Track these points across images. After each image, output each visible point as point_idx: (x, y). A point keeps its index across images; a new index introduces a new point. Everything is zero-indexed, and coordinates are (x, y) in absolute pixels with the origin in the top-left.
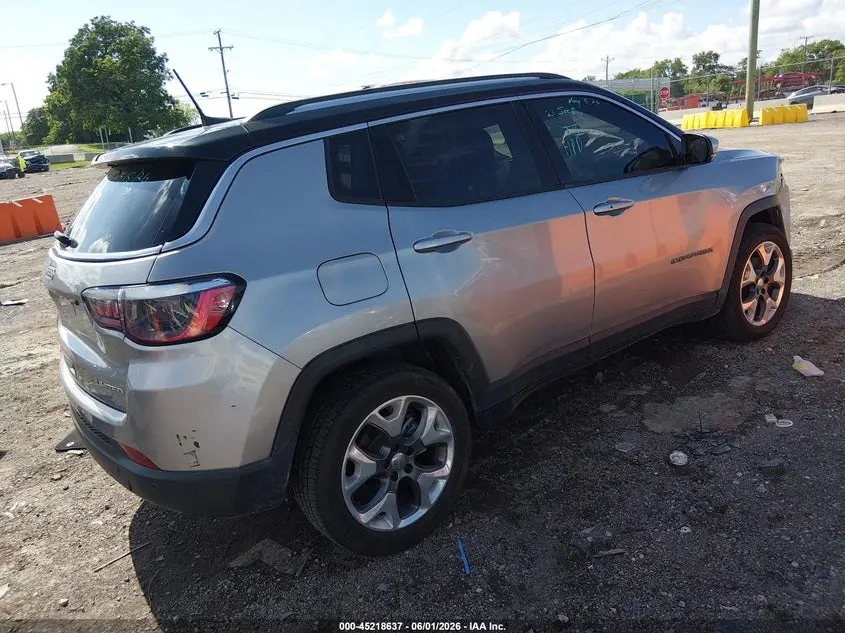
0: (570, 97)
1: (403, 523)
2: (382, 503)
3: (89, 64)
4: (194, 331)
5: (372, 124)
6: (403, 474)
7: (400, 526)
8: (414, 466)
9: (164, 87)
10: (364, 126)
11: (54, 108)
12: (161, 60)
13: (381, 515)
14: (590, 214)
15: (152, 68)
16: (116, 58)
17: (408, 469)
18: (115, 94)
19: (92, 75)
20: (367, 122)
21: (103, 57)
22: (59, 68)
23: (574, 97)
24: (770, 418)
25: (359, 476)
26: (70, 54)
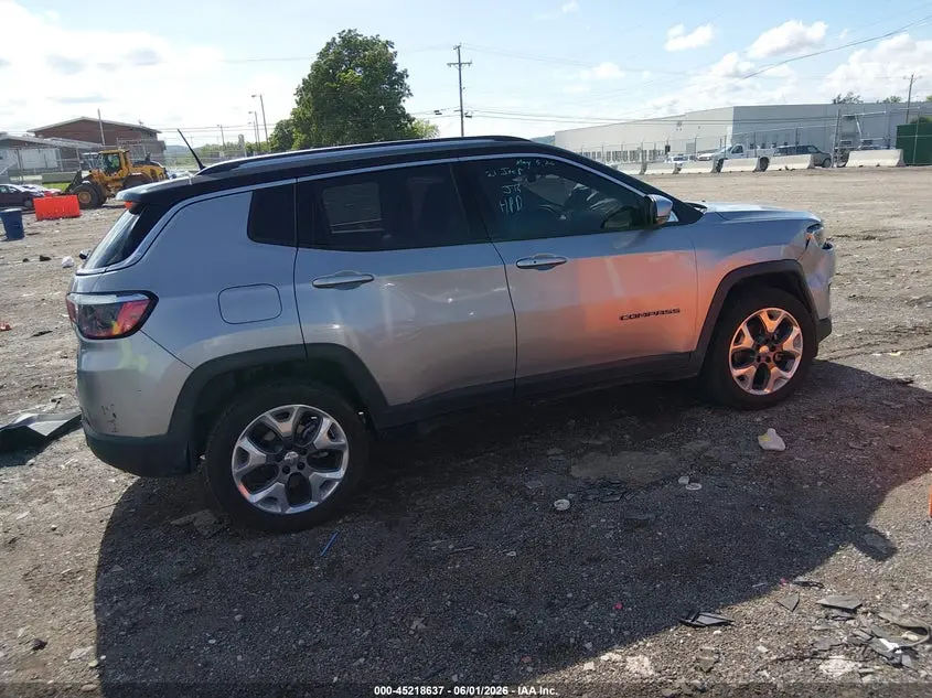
0: (518, 158)
1: (291, 510)
2: (270, 489)
3: (333, 78)
4: (116, 330)
5: (299, 180)
6: (294, 469)
7: (287, 512)
8: (307, 465)
9: (402, 104)
10: (294, 181)
11: (299, 121)
12: (402, 76)
13: (269, 500)
14: (512, 267)
15: (392, 84)
16: (358, 73)
17: (301, 466)
18: (356, 110)
19: (334, 89)
20: (297, 178)
21: (347, 72)
22: (304, 82)
23: (523, 159)
24: (684, 480)
25: (251, 463)
26: (316, 67)
